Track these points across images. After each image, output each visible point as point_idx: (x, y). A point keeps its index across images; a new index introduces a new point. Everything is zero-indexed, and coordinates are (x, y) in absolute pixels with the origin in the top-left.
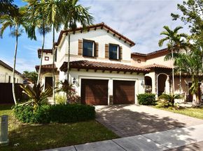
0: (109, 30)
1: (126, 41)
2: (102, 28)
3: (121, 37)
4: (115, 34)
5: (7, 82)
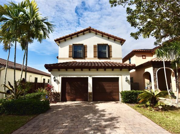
0: (97, 32)
1: (115, 39)
2: (90, 32)
3: (109, 37)
4: (103, 35)
5: (42, 82)
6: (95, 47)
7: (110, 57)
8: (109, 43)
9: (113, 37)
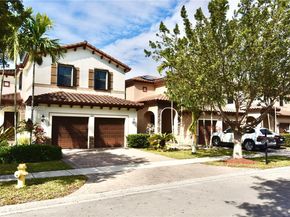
0: (94, 51)
1: (118, 65)
2: (85, 48)
3: (111, 60)
4: (103, 56)
6: (90, 72)
7: (110, 89)
8: (111, 69)
9: (116, 62)
